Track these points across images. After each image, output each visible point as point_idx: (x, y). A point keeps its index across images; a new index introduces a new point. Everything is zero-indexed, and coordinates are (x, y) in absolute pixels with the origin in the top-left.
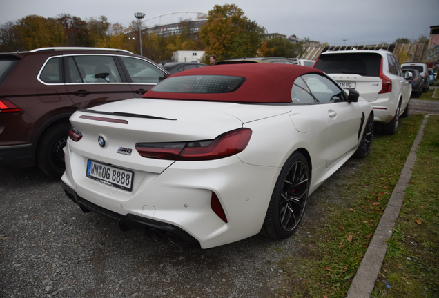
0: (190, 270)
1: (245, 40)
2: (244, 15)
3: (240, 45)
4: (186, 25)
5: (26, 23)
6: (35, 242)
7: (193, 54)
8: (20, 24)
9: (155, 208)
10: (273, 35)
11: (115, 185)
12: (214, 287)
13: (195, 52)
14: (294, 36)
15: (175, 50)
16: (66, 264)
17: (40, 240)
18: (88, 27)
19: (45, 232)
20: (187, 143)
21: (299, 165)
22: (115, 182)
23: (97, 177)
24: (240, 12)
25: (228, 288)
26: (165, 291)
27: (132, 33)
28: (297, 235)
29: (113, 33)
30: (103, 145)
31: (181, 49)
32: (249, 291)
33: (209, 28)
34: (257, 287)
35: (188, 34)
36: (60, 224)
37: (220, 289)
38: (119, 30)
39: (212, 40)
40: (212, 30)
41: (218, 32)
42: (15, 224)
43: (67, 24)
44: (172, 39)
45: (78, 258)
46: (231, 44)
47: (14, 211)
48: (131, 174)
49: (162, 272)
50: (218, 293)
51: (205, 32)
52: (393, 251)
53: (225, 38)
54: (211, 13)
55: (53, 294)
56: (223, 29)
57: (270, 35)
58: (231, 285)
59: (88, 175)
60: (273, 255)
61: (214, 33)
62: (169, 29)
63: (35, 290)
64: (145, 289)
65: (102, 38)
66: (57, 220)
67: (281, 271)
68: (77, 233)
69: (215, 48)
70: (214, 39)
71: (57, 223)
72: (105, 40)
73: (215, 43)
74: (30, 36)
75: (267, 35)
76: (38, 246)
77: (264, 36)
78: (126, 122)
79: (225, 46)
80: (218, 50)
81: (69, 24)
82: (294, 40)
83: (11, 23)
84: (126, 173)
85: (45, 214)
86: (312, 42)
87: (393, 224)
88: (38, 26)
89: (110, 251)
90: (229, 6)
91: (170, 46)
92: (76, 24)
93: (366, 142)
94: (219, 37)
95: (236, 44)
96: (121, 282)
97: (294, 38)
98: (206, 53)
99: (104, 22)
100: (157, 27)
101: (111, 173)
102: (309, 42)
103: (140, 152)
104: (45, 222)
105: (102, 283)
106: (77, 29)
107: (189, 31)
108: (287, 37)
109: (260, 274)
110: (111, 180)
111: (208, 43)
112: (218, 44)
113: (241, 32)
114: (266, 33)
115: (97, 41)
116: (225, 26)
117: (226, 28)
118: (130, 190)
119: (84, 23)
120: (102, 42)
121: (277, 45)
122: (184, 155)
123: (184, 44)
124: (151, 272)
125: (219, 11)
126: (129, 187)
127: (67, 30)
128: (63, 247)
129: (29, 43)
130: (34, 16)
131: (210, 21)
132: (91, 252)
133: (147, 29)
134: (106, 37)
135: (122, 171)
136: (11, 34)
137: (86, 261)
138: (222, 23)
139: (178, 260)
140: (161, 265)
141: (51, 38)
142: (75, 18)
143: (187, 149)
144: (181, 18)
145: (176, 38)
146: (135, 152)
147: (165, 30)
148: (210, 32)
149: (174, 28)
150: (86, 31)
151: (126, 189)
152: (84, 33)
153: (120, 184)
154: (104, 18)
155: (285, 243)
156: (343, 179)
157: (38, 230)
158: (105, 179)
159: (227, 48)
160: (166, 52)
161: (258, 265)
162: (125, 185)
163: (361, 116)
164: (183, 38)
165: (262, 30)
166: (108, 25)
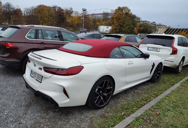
0: (57, 115)
1: (130, 23)
2: (131, 12)
3: (127, 25)
4: (106, 14)
5: (39, 7)
6: (9, 97)
7: (107, 28)
8: (36, 8)
9: (45, 90)
10: (144, 21)
11: (37, 80)
12: (62, 122)
13: (108, 27)
14: (154, 22)
15: (99, 25)
16: (16, 106)
17: (11, 97)
18: (64, 12)
19: (15, 94)
20: (58, 69)
21: (106, 82)
22: (37, 79)
23: (33, 76)
24: (129, 10)
25: (67, 123)
26: (45, 121)
27: (83, 16)
28: (104, 109)
29: (75, 15)
30: (35, 66)
31: (102, 25)
32: (73, 126)
33: (114, 17)
34: (77, 125)
35: (106, 19)
36: (22, 92)
37: (64, 123)
38: (77, 14)
39: (115, 22)
40: (116, 18)
41: (118, 19)
42: (6, 90)
43: (56, 10)
44: (99, 20)
45: (22, 105)
46: (123, 24)
47: (7, 85)
48: (42, 77)
49: (48, 114)
50: (62, 124)
51: (113, 18)
52: (136, 122)
53: (121, 21)
54: (116, 10)
55: (7, 116)
56: (120, 18)
57: (142, 21)
58: (68, 122)
59: (30, 75)
60: (90, 115)
61: (116, 19)
62: (98, 16)
63: (1, 113)
64: (38, 119)
65: (70, 17)
66: (21, 90)
67: (89, 121)
68: (26, 96)
69: (116, 26)
70: (116, 22)
71: (21, 91)
72: (71, 18)
73: (116, 23)
74: (40, 13)
75: (141, 21)
76: (10, 98)
77: (139, 22)
78: (41, 59)
79: (120, 25)
80: (117, 27)
81: (57, 10)
82: (154, 24)
83: (33, 7)
84: (41, 76)
85: (18, 87)
86: (163, 25)
87: (144, 112)
88: (44, 9)
89: (34, 104)
90: (124, 7)
91: (98, 23)
92: (59, 10)
93: (157, 76)
94: (118, 21)
95: (126, 25)
96: (31, 115)
97: (154, 23)
98: (112, 28)
99: (71, 10)
100: (93, 14)
101: (37, 75)
102: (161, 25)
103: (44, 70)
104: (16, 90)
105: (25, 114)
106: (60, 12)
107: (106, 17)
108: (151, 23)
109: (81, 120)
110: (36, 78)
111: (113, 24)
112: (117, 24)
113: (128, 20)
114: (141, 20)
115: (68, 18)
116: (121, 16)
117: (122, 17)
118: (41, 82)
119: (63, 10)
120: (69, 19)
121: (144, 26)
122: (56, 73)
123: (104, 23)
124: (44, 113)
125: (120, 9)
126: (40, 81)
127: (56, 12)
128: (18, 100)
129: (39, 16)
130: (42, 5)
131: (115, 14)
132: (27, 103)
133: (88, 15)
134: (71, 16)
135: (39, 76)
136: (33, 12)
137: (24, 106)
138: (120, 15)
139: (55, 110)
140: (49, 111)
141: (49, 15)
142: (59, 8)
143: (58, 71)
144: (104, 11)
145: (100, 20)
146: (43, 70)
147: (96, 16)
148: (115, 18)
149: (100, 16)
150: (63, 13)
151: (39, 82)
152: (62, 14)
153: (38, 80)
154: (71, 9)
155: (98, 111)
156: (139, 90)
157: (13, 93)
158: (35, 77)
159: (121, 26)
160: (96, 25)
161: (82, 117)
162: (39, 81)
163: (153, 64)
164: (103, 20)
165: (139, 19)
166: (73, 11)
